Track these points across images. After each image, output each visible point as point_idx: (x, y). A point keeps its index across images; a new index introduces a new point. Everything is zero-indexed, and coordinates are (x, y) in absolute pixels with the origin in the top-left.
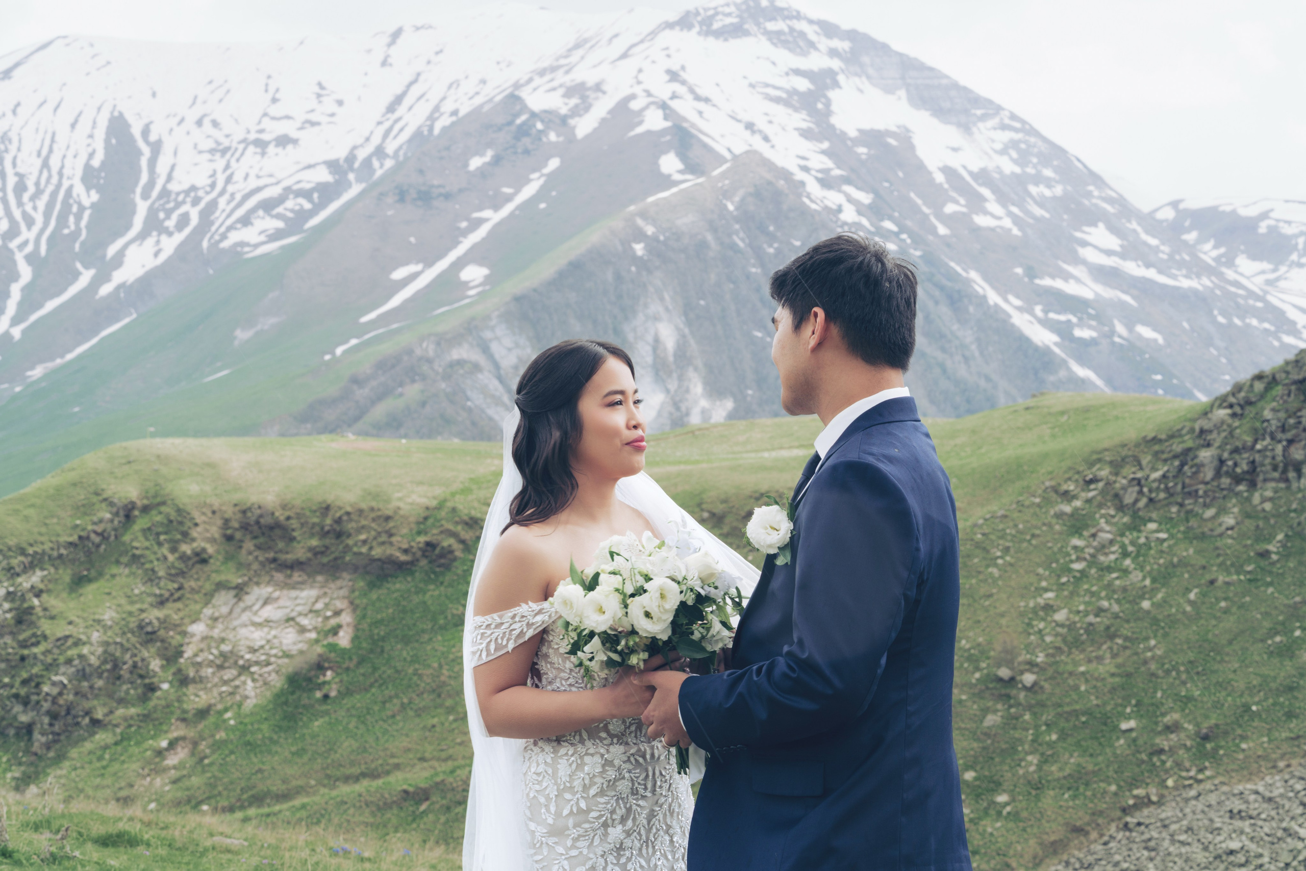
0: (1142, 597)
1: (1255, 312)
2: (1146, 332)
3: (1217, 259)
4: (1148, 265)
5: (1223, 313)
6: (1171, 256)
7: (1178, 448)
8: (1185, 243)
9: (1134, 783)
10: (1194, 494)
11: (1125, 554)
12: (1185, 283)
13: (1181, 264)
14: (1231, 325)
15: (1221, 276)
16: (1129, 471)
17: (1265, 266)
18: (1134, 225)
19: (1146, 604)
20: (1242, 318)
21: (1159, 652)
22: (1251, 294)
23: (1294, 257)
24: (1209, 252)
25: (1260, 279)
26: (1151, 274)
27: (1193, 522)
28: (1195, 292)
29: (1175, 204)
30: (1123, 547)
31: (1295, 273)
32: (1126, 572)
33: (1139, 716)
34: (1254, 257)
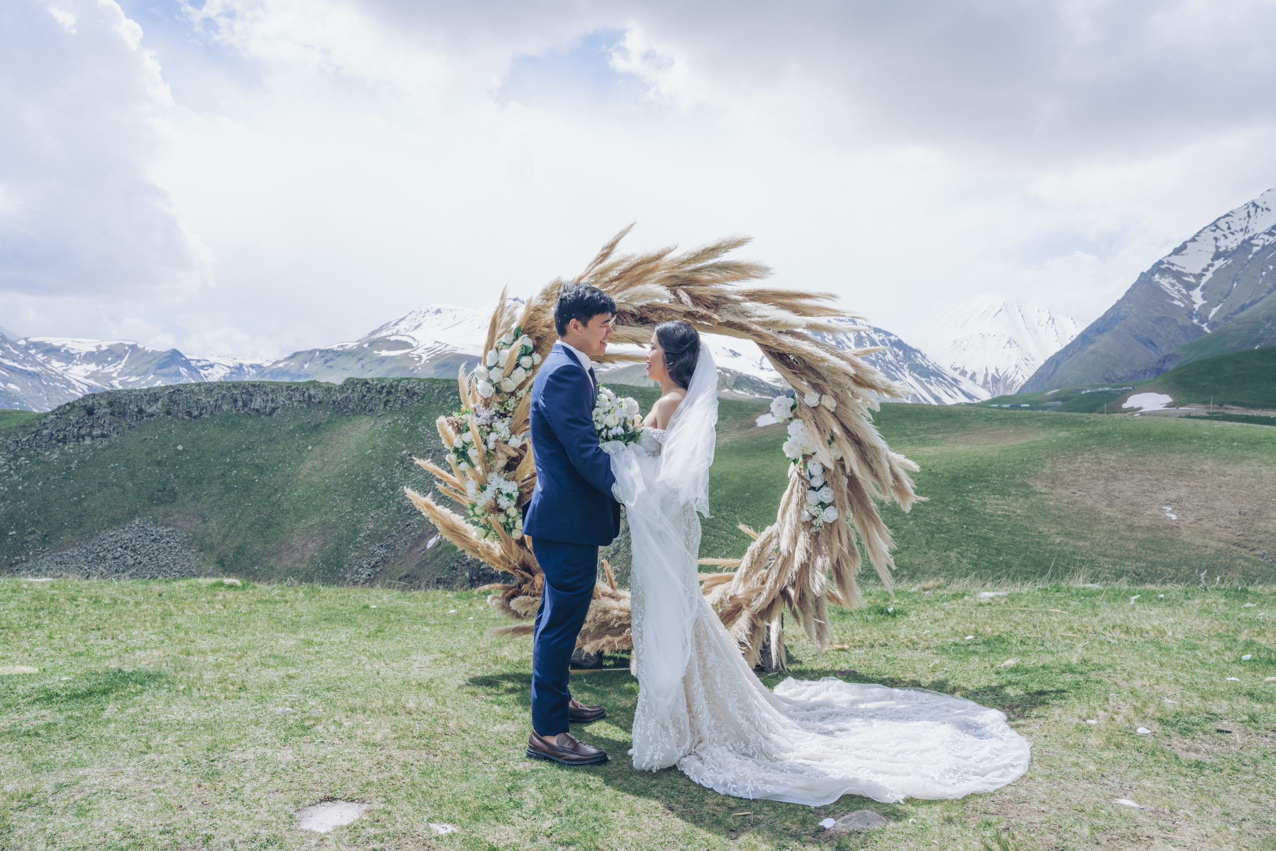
0: (18, 485)
1: (58, 381)
2: (12, 386)
3: (43, 361)
4: (14, 361)
5: (45, 380)
6: (24, 358)
7: (34, 429)
8: (30, 354)
9: (15, 554)
10: (41, 447)
11: (11, 469)
12: (30, 369)
13: (28, 362)
14: (49, 385)
15: (45, 366)
16: (13, 438)
17: (63, 364)
18: (8, 346)
19: (20, 488)
20: (53, 382)
21: (26, 505)
22: (57, 374)
23: (75, 361)
24: (40, 357)
25: (61, 369)
26: (15, 364)
27: (40, 457)
28: (34, 373)
29: (26, 339)
30: (10, 466)
31: (75, 367)
32: (11, 476)
33: (16, 529)
34: (59, 361)
